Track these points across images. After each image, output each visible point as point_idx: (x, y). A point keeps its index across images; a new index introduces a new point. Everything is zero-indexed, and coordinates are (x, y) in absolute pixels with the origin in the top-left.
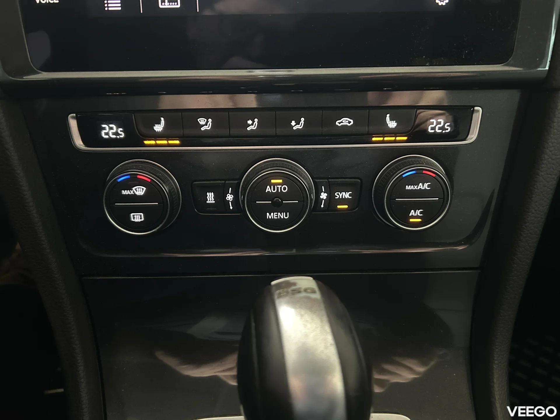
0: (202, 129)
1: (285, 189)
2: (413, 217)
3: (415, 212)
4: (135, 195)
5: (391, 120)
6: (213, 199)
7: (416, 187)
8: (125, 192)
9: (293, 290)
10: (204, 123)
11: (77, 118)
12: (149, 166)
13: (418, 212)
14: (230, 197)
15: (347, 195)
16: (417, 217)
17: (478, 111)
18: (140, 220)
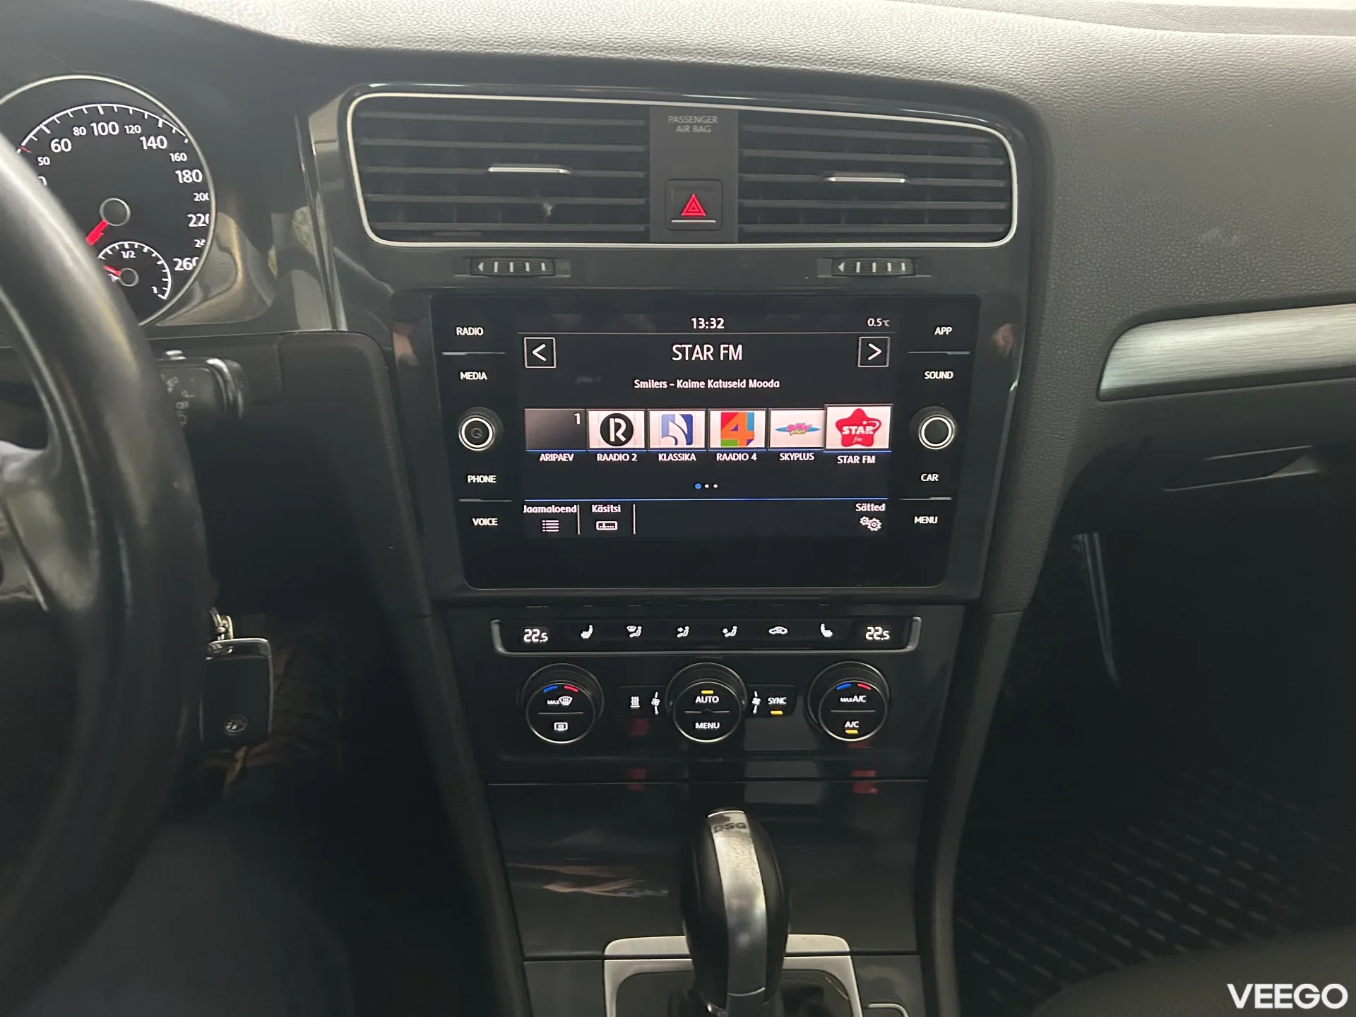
0: (631, 636)
1: (715, 699)
2: (849, 728)
3: (851, 723)
4: (560, 704)
5: (826, 629)
6: (638, 704)
7: (851, 699)
8: (550, 703)
9: (727, 825)
10: (634, 630)
11: (500, 624)
12: (574, 672)
13: (854, 724)
14: (656, 702)
15: (781, 701)
16: (854, 728)
17: (916, 621)
18: (563, 730)
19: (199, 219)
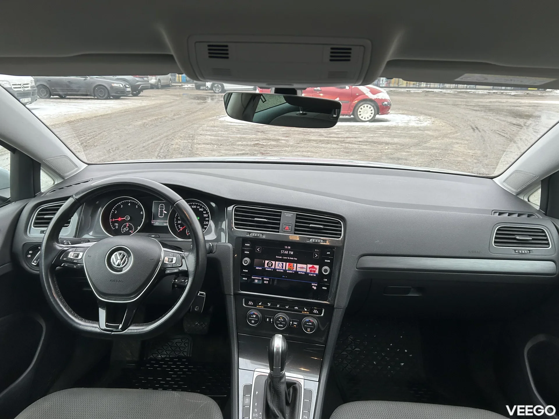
0: (268, 305)
1: (283, 320)
6: (268, 320)
8: (251, 316)
11: (245, 300)
12: (257, 311)
14: (272, 320)
15: (296, 323)
16: (309, 330)
18: (253, 322)
19: (206, 223)
